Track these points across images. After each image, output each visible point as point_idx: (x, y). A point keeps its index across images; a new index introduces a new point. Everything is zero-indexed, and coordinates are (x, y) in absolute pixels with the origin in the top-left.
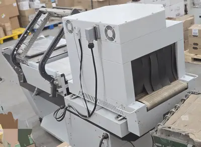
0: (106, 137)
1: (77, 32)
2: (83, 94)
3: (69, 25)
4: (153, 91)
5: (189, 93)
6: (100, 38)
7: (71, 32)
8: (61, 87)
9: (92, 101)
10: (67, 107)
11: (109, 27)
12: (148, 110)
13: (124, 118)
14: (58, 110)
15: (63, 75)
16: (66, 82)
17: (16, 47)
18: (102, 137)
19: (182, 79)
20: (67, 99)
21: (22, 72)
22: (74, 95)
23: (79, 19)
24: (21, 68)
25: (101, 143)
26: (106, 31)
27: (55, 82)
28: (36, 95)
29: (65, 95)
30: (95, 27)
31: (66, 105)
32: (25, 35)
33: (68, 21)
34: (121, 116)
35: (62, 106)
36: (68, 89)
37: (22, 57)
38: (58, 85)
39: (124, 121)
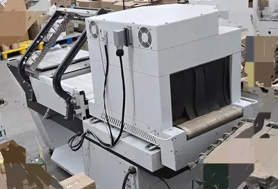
0: (132, 172)
1: (103, 36)
2: (107, 116)
3: (93, 28)
4: (197, 116)
5: (244, 120)
6: (132, 44)
7: (95, 36)
8: (79, 107)
9: (118, 127)
10: (86, 134)
11: (144, 30)
12: (188, 138)
13: (157, 148)
14: (74, 138)
15: (82, 93)
16: (86, 102)
17: (26, 56)
18: (127, 171)
19: (236, 103)
20: (87, 123)
21: (31, 88)
22: (96, 118)
23: (106, 20)
24: (30, 83)
25: (126, 179)
26: (140, 35)
27: (72, 100)
28: (48, 118)
29: (84, 118)
30: (126, 29)
31: (85, 131)
32: (38, 42)
33: (93, 23)
34: (153, 145)
35: (79, 133)
36: (87, 111)
37: (32, 70)
38: (76, 104)
39: (157, 151)
